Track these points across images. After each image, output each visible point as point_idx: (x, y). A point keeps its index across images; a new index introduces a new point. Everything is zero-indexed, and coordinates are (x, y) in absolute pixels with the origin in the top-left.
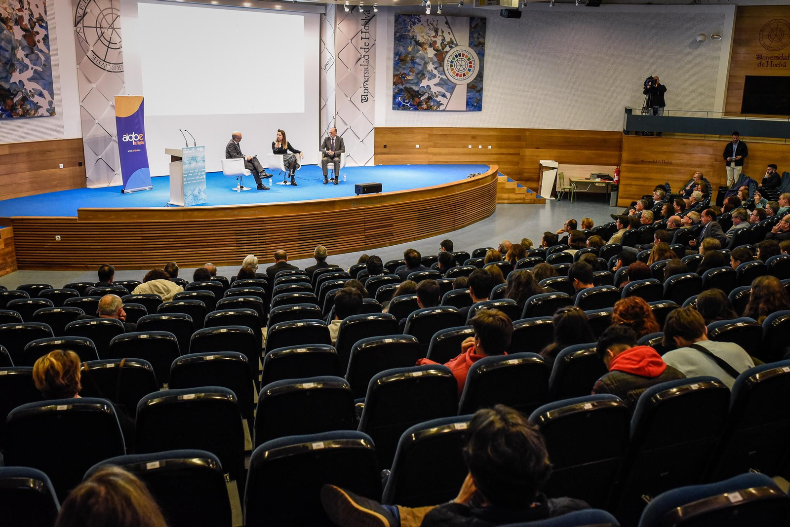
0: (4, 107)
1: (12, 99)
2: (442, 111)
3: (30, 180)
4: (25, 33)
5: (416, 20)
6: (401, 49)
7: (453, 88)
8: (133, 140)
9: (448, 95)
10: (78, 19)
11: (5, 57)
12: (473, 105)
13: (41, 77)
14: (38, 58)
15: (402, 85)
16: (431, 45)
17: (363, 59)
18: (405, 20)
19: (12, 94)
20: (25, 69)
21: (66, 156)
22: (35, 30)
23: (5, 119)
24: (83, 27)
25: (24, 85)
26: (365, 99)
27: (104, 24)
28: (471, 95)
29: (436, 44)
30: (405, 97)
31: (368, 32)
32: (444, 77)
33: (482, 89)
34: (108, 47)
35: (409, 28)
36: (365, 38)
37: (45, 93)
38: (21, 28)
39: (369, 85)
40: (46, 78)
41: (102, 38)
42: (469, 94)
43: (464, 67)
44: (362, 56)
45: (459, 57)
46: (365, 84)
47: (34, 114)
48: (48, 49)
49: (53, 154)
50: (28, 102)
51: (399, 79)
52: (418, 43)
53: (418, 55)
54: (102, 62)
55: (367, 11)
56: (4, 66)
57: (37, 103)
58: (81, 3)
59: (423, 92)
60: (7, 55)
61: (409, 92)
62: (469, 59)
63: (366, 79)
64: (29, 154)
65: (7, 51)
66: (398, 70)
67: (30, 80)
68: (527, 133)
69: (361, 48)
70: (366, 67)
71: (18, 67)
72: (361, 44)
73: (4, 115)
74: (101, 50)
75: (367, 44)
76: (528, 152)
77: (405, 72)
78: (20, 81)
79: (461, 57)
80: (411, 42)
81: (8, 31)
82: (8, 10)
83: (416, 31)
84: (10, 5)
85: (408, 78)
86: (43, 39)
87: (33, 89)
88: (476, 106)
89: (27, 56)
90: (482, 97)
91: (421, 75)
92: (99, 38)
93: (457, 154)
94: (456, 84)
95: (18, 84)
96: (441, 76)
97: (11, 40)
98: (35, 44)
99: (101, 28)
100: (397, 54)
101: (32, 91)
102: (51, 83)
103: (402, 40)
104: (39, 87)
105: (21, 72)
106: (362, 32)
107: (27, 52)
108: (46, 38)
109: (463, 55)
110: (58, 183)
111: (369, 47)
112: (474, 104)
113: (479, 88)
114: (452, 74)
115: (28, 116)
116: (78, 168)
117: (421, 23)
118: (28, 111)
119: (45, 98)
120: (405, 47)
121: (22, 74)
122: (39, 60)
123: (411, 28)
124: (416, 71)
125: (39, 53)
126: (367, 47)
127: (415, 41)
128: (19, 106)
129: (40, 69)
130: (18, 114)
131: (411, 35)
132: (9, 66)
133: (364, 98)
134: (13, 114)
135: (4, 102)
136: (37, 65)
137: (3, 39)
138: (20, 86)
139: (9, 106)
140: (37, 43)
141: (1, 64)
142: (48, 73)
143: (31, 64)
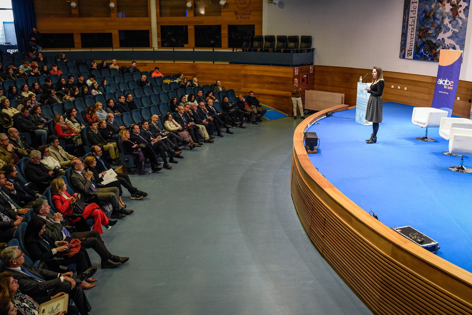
0: (430, 54)
1: (436, 50)
4: (452, 7)
8: (445, 84)
11: (437, 24)
13: (457, 36)
14: (458, 23)
19: (437, 46)
20: (447, 31)
21: (463, 93)
22: (459, 4)
23: (430, 61)
25: (444, 41)
37: (457, 47)
38: (451, 4)
40: (460, 37)
48: (467, 16)
56: (435, 29)
60: (439, 22)
65: (439, 20)
67: (449, 38)
71: (443, 29)
73: (429, 59)
78: (443, 39)
81: (442, 7)
86: (464, 10)
89: (450, 22)
95: (441, 40)
97: (443, 13)
98: (457, 14)
101: (449, 45)
102: (463, 40)
104: (454, 43)
105: (445, 32)
107: (451, 20)
108: (466, 9)
116: (468, 103)
121: (445, 34)
122: (458, 25)
125: (459, 20)
129: (456, 30)
130: (437, 59)
132: (438, 29)
134: (434, 59)
135: (431, 51)
136: (456, 28)
137: (438, 13)
138: (442, 42)
139: (433, 53)
140: (459, 13)
141: (434, 28)
142: (462, 34)
143: (452, 27)
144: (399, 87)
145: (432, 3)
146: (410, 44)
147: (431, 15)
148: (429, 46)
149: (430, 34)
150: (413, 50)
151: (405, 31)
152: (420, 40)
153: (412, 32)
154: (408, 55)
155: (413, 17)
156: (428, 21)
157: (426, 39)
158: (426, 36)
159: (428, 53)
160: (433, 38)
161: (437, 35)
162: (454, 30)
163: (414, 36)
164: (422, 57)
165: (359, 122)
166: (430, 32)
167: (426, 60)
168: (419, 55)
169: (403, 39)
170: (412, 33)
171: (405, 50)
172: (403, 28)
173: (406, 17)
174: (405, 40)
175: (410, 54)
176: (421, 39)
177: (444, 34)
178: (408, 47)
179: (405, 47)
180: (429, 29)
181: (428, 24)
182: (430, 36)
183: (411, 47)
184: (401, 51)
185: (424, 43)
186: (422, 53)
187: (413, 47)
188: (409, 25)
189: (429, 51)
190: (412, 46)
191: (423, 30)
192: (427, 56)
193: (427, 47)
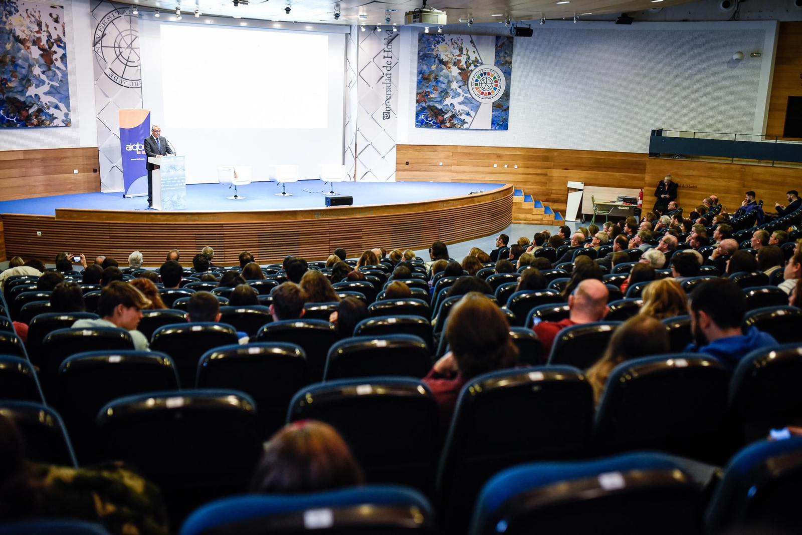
0: (19, 118)
1: (27, 111)
2: (466, 129)
3: (44, 183)
4: (42, 53)
5: (440, 39)
6: (425, 67)
7: (478, 107)
8: (137, 149)
9: (472, 113)
10: (97, 40)
11: (21, 74)
12: (498, 124)
13: (58, 91)
14: (55, 74)
15: (426, 103)
16: (455, 64)
17: (385, 78)
18: (429, 40)
19: (28, 106)
20: (41, 84)
21: (82, 163)
22: (53, 49)
23: (19, 128)
24: (102, 47)
25: (40, 99)
26: (387, 116)
27: (123, 45)
28: (496, 113)
29: (461, 63)
30: (428, 115)
31: (391, 51)
32: (468, 95)
33: (508, 108)
34: (126, 65)
35: (433, 47)
36: (388, 57)
37: (61, 105)
38: (39, 48)
39: (392, 102)
40: (62, 92)
41: (120, 57)
42: (494, 113)
43: (489, 85)
44: (385, 75)
45: (484, 76)
46: (387, 102)
47: (49, 124)
48: (66, 66)
49: (67, 160)
50: (44, 114)
51: (422, 97)
52: (442, 62)
53: (442, 73)
54: (120, 79)
55: (390, 31)
56: (20, 81)
57: (53, 114)
58: (100, 25)
59: (446, 110)
60: (24, 71)
61: (432, 110)
62: (495, 78)
63: (389, 97)
64: (43, 160)
65: (24, 68)
66: (421, 88)
67: (46, 94)
68: (556, 154)
69: (383, 67)
70: (388, 85)
71: (34, 82)
72: (384, 62)
73: (18, 125)
74: (119, 68)
75: (389, 63)
76: (556, 173)
77: (429, 90)
78: (36, 95)
79: (487, 76)
80: (435, 61)
81: (25, 50)
82: (26, 32)
83: (440, 50)
84: (28, 28)
85: (431, 96)
86: (61, 58)
87: (49, 102)
88: (502, 125)
89: (43, 73)
90: (508, 116)
91: (445, 93)
92: (118, 57)
93: (482, 173)
94: (481, 103)
95: (34, 97)
96: (465, 95)
97: (28, 59)
98: (52, 62)
99: (119, 47)
100: (420, 72)
101: (48, 104)
102: (67, 97)
103: (425, 59)
104: (54, 100)
105: (37, 86)
106: (385, 51)
107: (44, 69)
108: (64, 57)
109: (489, 74)
110: (72, 187)
111: (392, 65)
112: (500, 122)
113: (505, 107)
114: (476, 93)
115: (43, 126)
116: (93, 174)
117: (445, 42)
118: (43, 121)
119: (61, 110)
120: (429, 66)
121: (38, 89)
122: (56, 77)
123: (435, 47)
124: (440, 90)
125: (56, 70)
126: (390, 66)
127: (439, 60)
128: (34, 117)
129: (56, 84)
130: (33, 124)
131: (434, 53)
132: (25, 81)
133: (385, 116)
134: (27, 124)
135: (20, 113)
136: (54, 81)
137: (20, 58)
138: (36, 99)
139: (24, 116)
140: (55, 61)
141: (17, 79)
142: (65, 88)
143: (47, 79)
145: (5, 42)
147: (8, 59)
148: (13, 106)
149: (12, 87)
156: (4, 68)
157: (6, 96)
158: (5, 91)
159: (15, 116)
160: (17, 95)
161: (26, 89)
162: (51, 83)
164: (3, 123)
166: (10, 85)
167: (12, 127)
177: (36, 88)
180: (7, 81)
181: (3, 72)
182: (12, 91)
185: (2, 102)
186: (3, 117)
192: (13, 121)
193: (9, 108)
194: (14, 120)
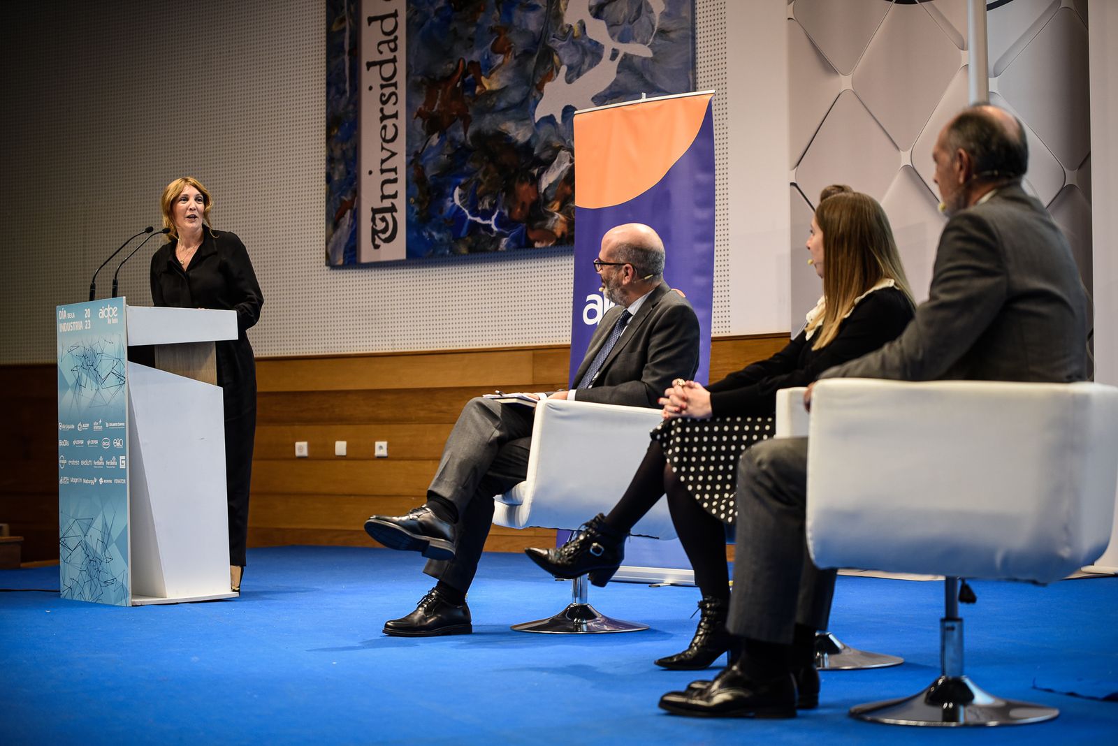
0: (506, 212)
1: (536, 180)
11: (525, 32)
13: (646, 83)
14: (641, 8)
20: (587, 61)
40: (666, 83)
56: (519, 64)
60: (532, 22)
65: (534, 8)
71: (565, 56)
73: (504, 241)
78: (566, 111)
89: (597, 11)
95: (559, 120)
105: (574, 73)
121: (578, 82)
122: (643, 19)
128: (557, 205)
129: (640, 50)
130: (549, 234)
132: (535, 59)
134: (531, 237)
135: (510, 191)
136: (634, 39)
138: (565, 130)
139: (524, 204)
141: (510, 60)
143: (612, 36)
144: (341, 447)
146: (383, 171)
148: (492, 167)
149: (492, 93)
150: (401, 203)
151: (344, 101)
152: (435, 139)
153: (384, 103)
154: (378, 242)
155: (382, 18)
156: (473, 22)
157: (471, 130)
158: (470, 113)
159: (494, 207)
160: (509, 120)
161: (535, 93)
162: (624, 49)
163: (402, 122)
164: (457, 238)
165: (87, 597)
166: (491, 83)
167: (484, 251)
168: (439, 232)
169: (337, 153)
170: (389, 110)
171: (356, 217)
172: (333, 90)
173: (343, 20)
174: (350, 154)
175: (385, 230)
176: (442, 135)
177: (569, 81)
178: (370, 197)
179: (356, 193)
180: (482, 68)
181: (471, 39)
182: (491, 110)
183: (390, 190)
184: (334, 221)
185: (461, 153)
186: (458, 214)
187: (401, 187)
188: (364, 67)
189: (496, 197)
190: (395, 181)
191: (447, 79)
192: (488, 227)
193: (480, 176)
194: (492, 222)
